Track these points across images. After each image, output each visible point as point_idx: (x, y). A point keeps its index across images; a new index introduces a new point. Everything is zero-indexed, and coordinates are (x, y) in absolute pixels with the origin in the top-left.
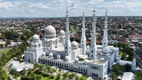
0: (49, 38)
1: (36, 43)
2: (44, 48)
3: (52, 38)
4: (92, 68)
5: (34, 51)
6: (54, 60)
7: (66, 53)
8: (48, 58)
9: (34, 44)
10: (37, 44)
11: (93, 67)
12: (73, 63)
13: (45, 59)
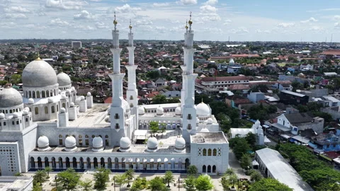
0: (41, 96)
1: (15, 113)
2: (38, 127)
3: (52, 96)
4: (202, 153)
5: (12, 138)
6: (85, 156)
7: (118, 130)
8: (63, 150)
9: (11, 117)
10: (19, 114)
11: (205, 150)
12: (146, 151)
13: (53, 155)
